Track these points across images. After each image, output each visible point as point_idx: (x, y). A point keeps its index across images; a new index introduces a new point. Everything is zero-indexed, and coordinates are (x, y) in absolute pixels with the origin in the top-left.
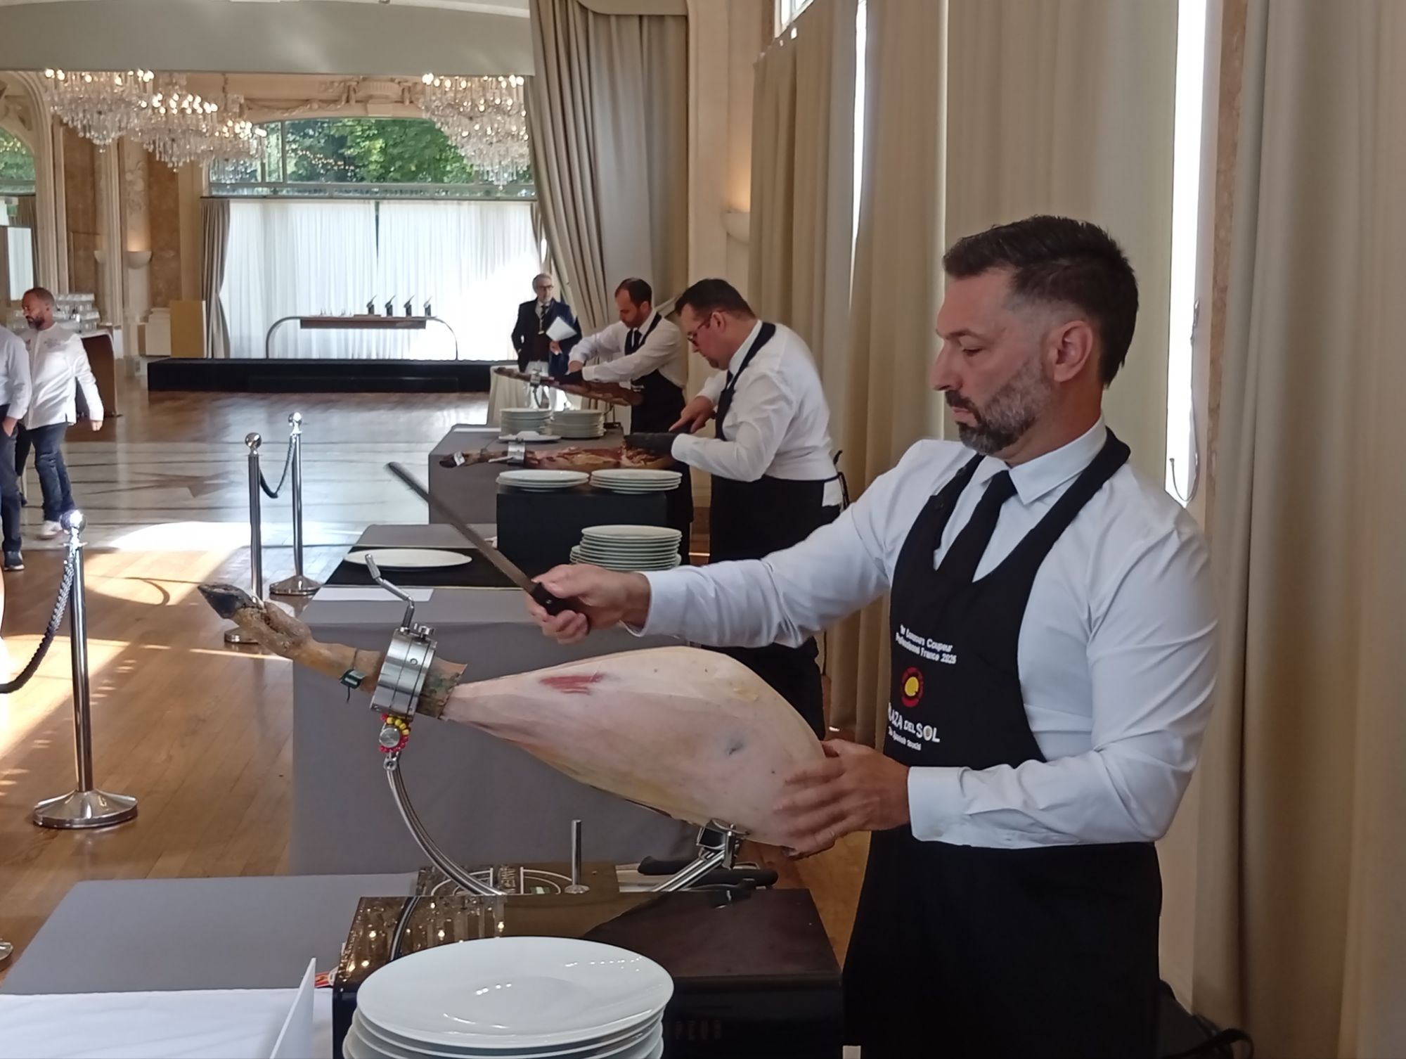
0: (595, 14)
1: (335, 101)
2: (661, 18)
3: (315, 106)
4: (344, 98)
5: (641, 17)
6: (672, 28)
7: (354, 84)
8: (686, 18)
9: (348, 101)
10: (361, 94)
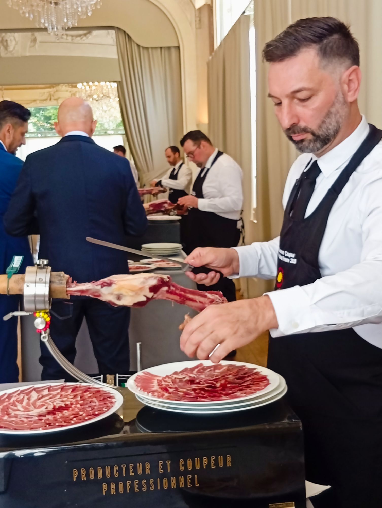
0: (143, 47)
1: (46, 100)
2: (169, 48)
3: (38, 102)
4: (49, 99)
5: (161, 48)
6: (174, 52)
7: (52, 93)
8: (179, 47)
9: (50, 99)
10: (56, 97)
